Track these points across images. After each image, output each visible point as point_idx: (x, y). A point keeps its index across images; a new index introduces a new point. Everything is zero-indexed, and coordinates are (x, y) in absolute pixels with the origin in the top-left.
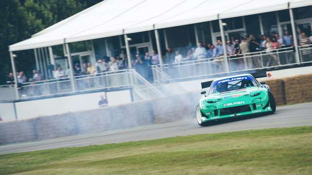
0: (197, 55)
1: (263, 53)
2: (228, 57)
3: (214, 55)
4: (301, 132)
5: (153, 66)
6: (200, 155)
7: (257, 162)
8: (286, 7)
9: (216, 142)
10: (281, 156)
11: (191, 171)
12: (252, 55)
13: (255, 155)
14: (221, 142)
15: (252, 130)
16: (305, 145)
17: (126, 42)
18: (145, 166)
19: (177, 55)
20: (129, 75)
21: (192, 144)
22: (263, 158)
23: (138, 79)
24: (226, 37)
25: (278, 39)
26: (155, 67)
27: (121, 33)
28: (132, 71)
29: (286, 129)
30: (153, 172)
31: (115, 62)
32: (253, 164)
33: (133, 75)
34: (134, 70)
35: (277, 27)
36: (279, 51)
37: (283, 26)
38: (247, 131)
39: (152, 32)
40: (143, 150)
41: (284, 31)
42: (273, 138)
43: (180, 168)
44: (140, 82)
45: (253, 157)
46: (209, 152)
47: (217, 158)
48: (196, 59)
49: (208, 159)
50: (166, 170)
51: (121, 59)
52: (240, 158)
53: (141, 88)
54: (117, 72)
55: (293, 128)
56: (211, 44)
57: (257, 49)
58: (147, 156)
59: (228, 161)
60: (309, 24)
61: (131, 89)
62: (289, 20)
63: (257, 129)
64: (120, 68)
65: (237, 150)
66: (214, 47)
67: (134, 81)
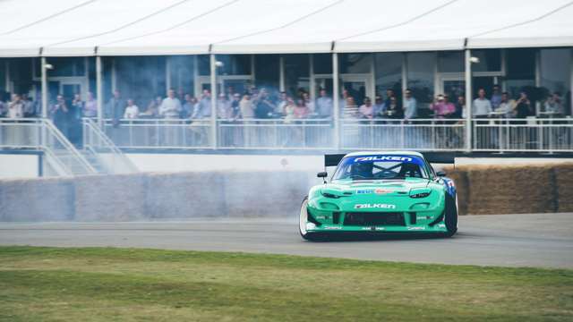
0: (165, 110)
1: (278, 123)
2: (217, 122)
3: (194, 115)
4: (323, 267)
5: (84, 119)
6: (144, 285)
7: (241, 309)
8: (327, 50)
9: (176, 265)
10: (284, 303)
11: (124, 310)
12: (258, 123)
13: (238, 297)
14: (183, 267)
15: (240, 253)
16: (327, 290)
17: (44, 71)
18: (44, 292)
19: (131, 106)
20: (40, 128)
21: (135, 264)
22: (252, 303)
23: (55, 139)
24: (218, 86)
25: (308, 102)
26: (88, 121)
27: (35, 54)
28: (47, 123)
29: (299, 258)
30: (57, 304)
31: (18, 102)
32: (234, 312)
33: (47, 131)
34: (50, 122)
35: (308, 81)
36: (307, 123)
37: (318, 81)
38: (232, 253)
39: (92, 59)
40: (46, 263)
41: (319, 90)
42: (275, 271)
43: (106, 302)
44: (58, 145)
45: (237, 299)
46: (161, 282)
47: (173, 294)
48: (163, 117)
49: (158, 293)
50: (80, 303)
51: (30, 99)
52: (212, 299)
53: (57, 154)
54: (20, 122)
55: (312, 258)
56: (192, 95)
57: (270, 114)
58: (51, 275)
59: (192, 301)
60: (363, 83)
61: (41, 154)
62: (331, 72)
63: (250, 252)
64: (26, 115)
65: (210, 284)
66: (196, 101)
67: (47, 141)
